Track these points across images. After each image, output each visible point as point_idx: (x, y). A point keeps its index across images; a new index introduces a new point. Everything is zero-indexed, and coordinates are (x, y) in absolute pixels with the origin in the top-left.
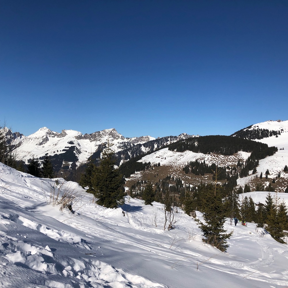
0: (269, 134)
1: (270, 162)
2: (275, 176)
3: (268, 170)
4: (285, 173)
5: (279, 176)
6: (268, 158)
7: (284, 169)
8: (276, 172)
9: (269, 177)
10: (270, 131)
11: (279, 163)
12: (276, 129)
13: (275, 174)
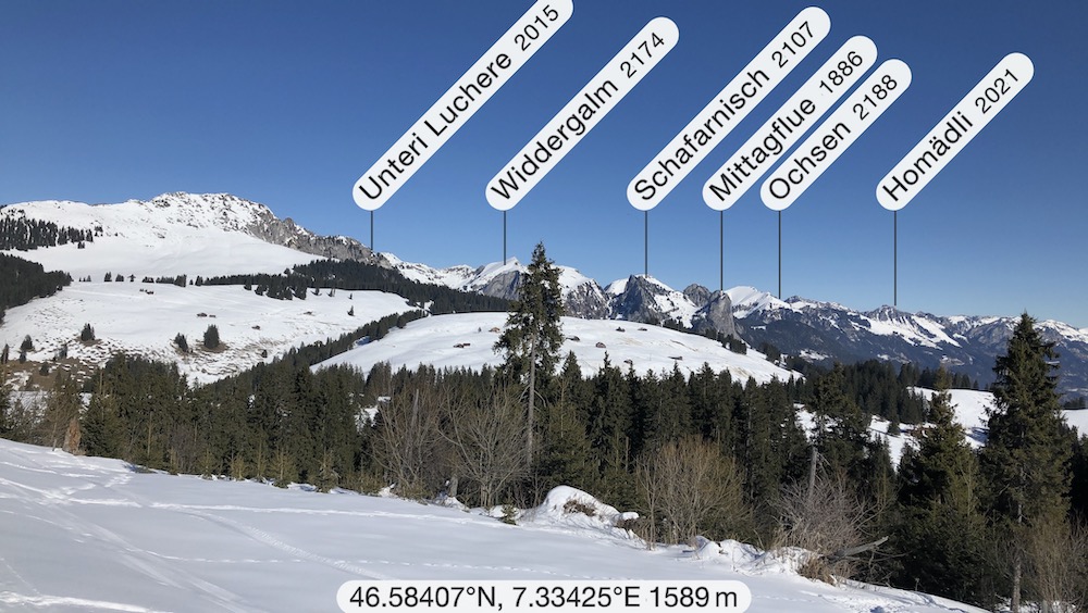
0: (57, 238)
1: (39, 315)
2: (52, 355)
3: (29, 338)
4: (82, 346)
5: (64, 353)
6: (38, 305)
7: (80, 334)
8: (55, 343)
9: (30, 356)
10: (59, 228)
11: (69, 318)
12: (81, 224)
13: (52, 348)
